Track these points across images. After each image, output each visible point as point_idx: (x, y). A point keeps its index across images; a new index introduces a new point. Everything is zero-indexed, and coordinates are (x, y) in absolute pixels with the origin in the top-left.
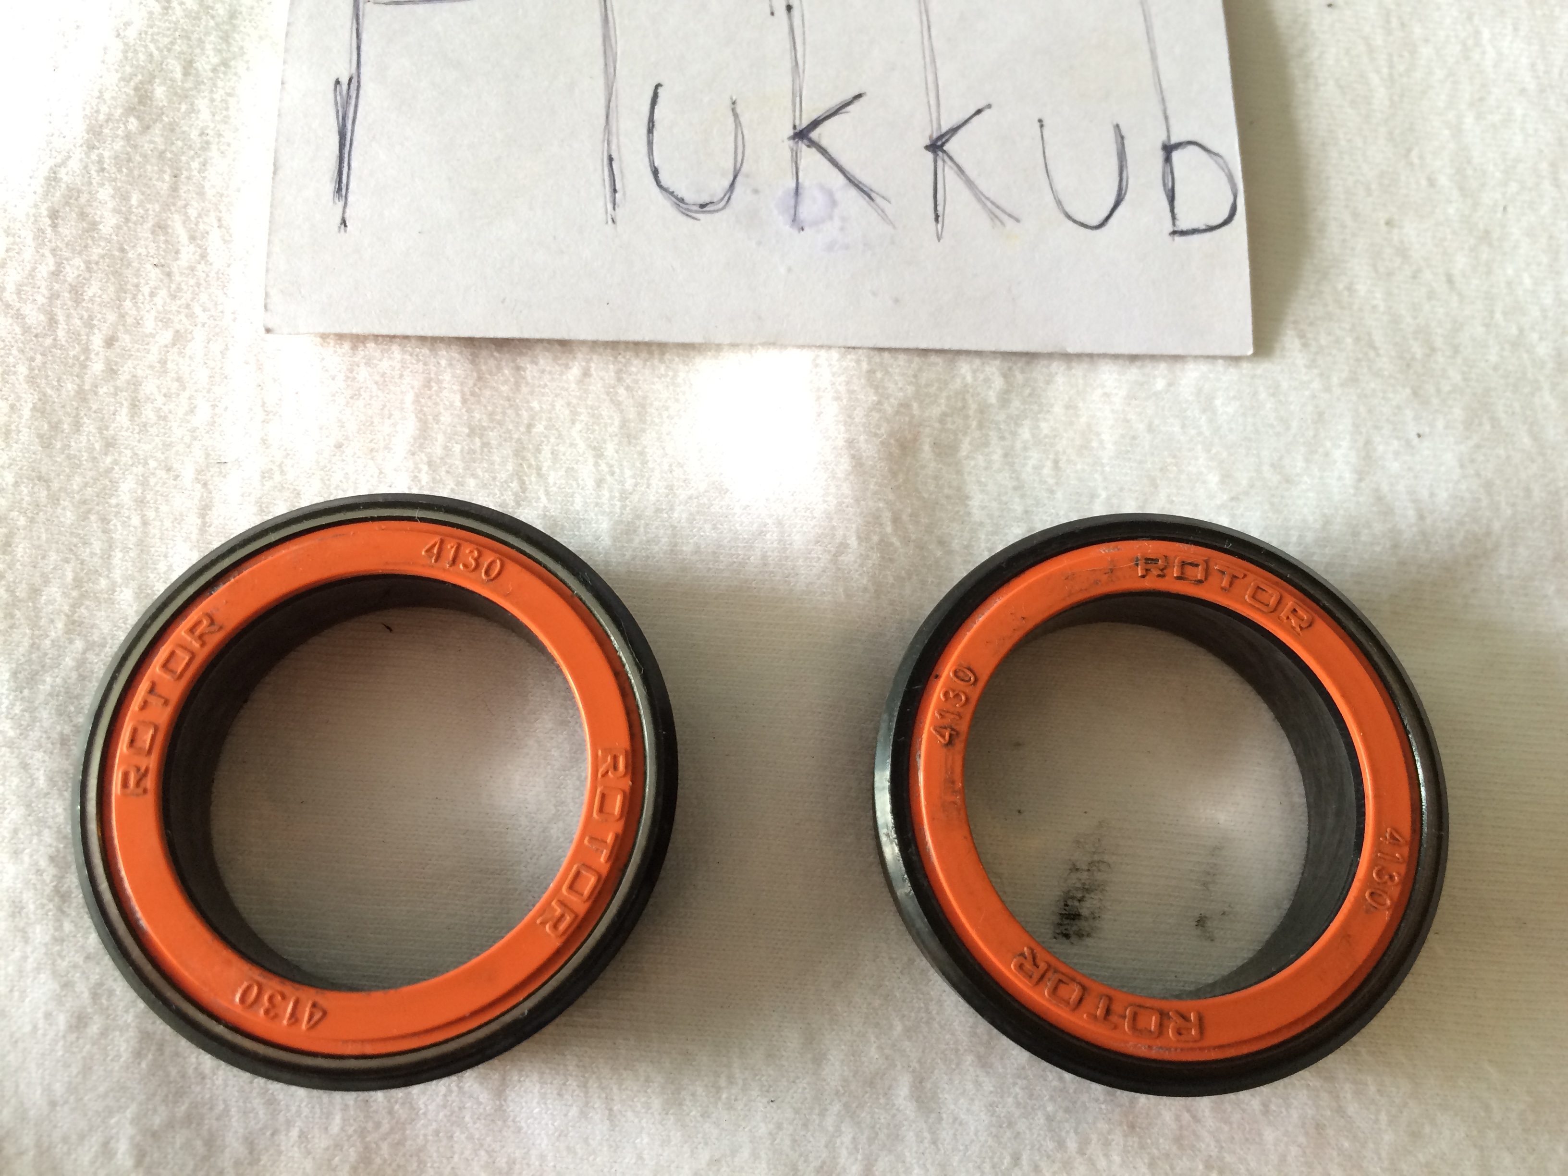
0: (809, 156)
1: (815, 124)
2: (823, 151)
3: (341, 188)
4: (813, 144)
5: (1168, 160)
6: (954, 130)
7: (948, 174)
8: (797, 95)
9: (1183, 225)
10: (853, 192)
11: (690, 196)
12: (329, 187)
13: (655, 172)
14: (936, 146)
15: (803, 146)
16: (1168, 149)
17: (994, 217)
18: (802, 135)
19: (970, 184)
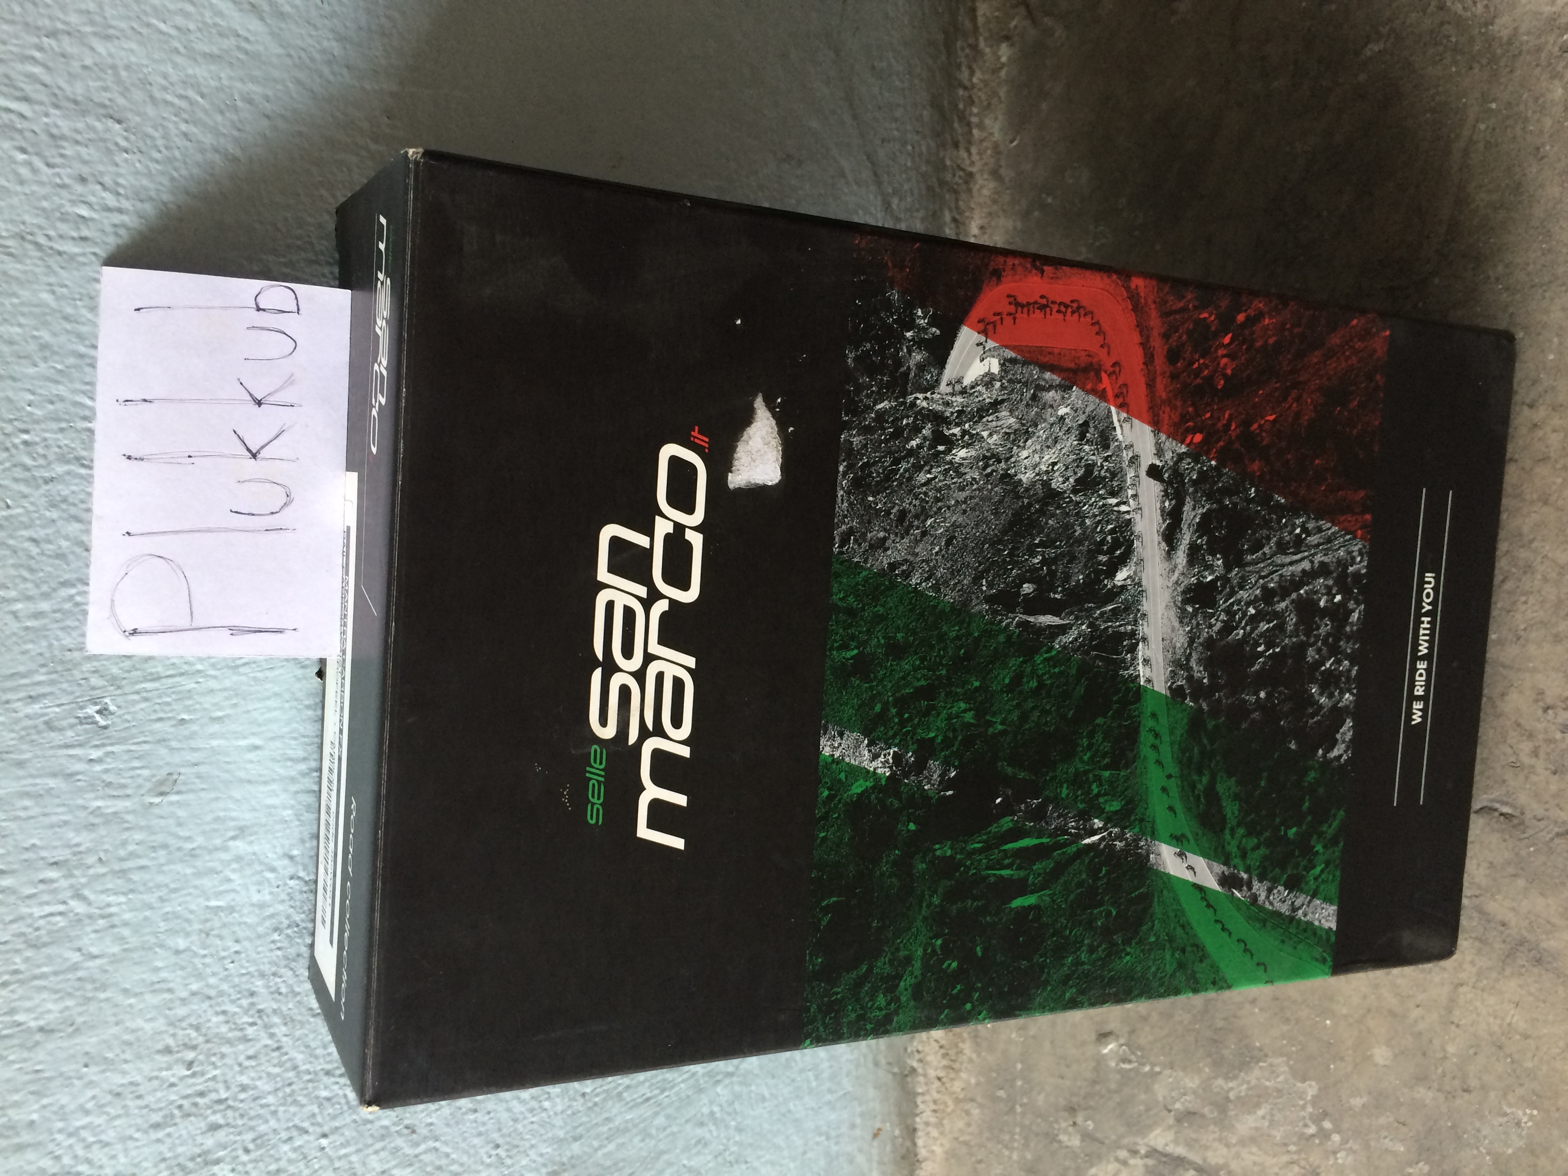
0: (264, 453)
1: (248, 450)
2: (262, 447)
3: (280, 631)
4: (258, 452)
5: (264, 310)
6: (251, 395)
7: (271, 399)
8: (235, 456)
9: (295, 309)
10: (281, 437)
11: (284, 499)
12: (279, 635)
13: (272, 513)
14: (259, 403)
15: (259, 456)
16: (259, 309)
17: (292, 383)
18: (254, 456)
19: (276, 391)
